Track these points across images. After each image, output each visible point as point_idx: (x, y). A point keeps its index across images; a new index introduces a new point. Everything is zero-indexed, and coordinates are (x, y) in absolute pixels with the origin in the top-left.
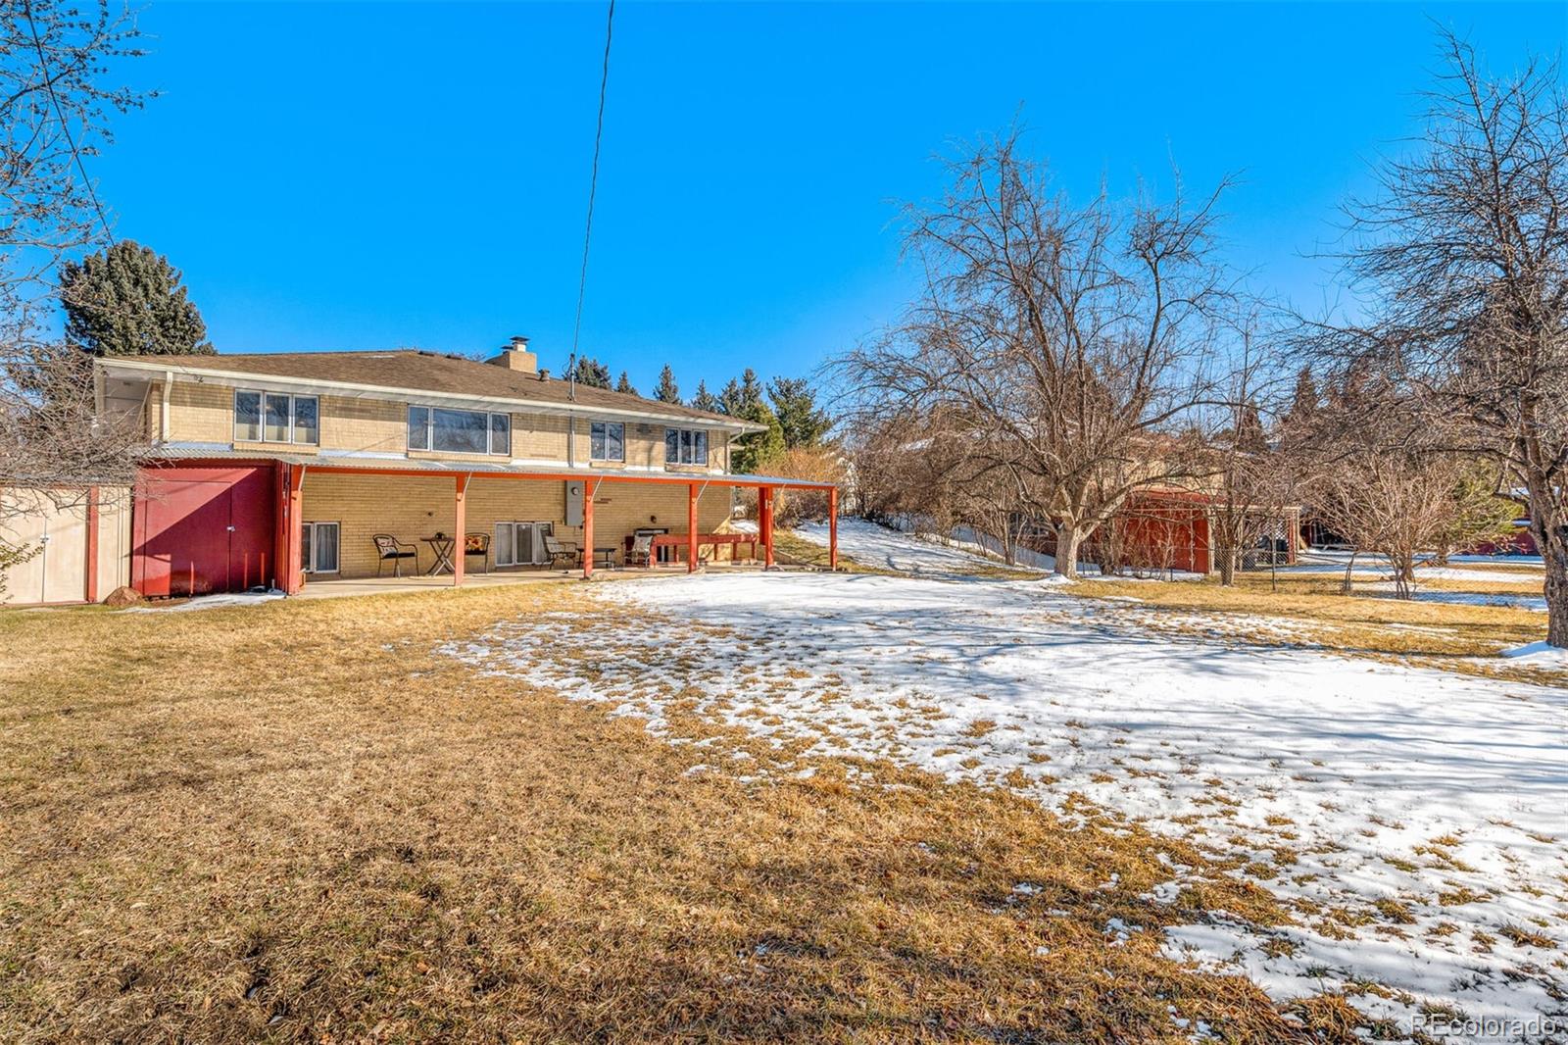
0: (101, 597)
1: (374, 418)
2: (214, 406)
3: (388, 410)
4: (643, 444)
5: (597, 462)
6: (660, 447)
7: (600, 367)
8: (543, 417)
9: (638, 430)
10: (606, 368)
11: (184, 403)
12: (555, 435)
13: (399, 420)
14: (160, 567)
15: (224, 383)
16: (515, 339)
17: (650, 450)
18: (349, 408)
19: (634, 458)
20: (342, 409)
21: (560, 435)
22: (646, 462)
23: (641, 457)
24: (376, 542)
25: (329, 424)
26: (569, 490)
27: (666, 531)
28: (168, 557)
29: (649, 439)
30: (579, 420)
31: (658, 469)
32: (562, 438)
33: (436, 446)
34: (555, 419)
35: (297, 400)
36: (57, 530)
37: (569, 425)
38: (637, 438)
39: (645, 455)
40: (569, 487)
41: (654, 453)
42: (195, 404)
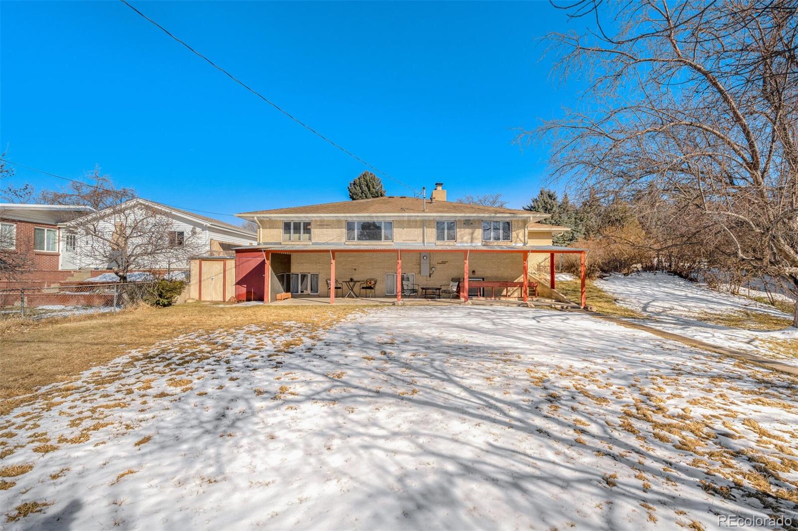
0: (227, 300)
1: (332, 228)
2: (276, 228)
3: (337, 224)
4: (468, 231)
5: (439, 243)
6: (479, 233)
7: (551, 193)
8: (409, 221)
9: (464, 224)
10: (555, 193)
11: (267, 228)
12: (416, 229)
13: (342, 228)
14: (243, 290)
15: (279, 219)
16: (436, 184)
17: (473, 233)
18: (323, 224)
19: (462, 239)
20: (320, 225)
21: (419, 229)
22: (469, 241)
23: (467, 238)
24: (327, 281)
25: (315, 231)
26: (422, 257)
27: (483, 279)
28: (245, 286)
29: (471, 228)
30: (429, 221)
31: (478, 244)
32: (420, 231)
33: (359, 239)
34: (416, 221)
35: (304, 223)
36: (216, 275)
37: (423, 224)
38: (464, 228)
39: (469, 237)
40: (423, 255)
41: (475, 235)
42: (270, 228)
